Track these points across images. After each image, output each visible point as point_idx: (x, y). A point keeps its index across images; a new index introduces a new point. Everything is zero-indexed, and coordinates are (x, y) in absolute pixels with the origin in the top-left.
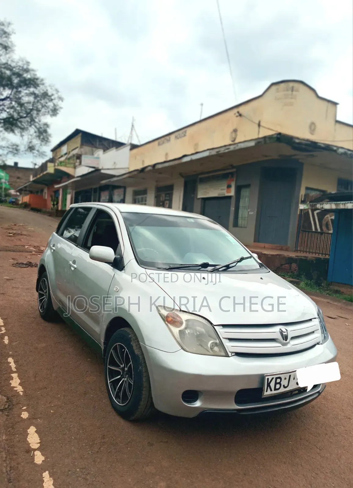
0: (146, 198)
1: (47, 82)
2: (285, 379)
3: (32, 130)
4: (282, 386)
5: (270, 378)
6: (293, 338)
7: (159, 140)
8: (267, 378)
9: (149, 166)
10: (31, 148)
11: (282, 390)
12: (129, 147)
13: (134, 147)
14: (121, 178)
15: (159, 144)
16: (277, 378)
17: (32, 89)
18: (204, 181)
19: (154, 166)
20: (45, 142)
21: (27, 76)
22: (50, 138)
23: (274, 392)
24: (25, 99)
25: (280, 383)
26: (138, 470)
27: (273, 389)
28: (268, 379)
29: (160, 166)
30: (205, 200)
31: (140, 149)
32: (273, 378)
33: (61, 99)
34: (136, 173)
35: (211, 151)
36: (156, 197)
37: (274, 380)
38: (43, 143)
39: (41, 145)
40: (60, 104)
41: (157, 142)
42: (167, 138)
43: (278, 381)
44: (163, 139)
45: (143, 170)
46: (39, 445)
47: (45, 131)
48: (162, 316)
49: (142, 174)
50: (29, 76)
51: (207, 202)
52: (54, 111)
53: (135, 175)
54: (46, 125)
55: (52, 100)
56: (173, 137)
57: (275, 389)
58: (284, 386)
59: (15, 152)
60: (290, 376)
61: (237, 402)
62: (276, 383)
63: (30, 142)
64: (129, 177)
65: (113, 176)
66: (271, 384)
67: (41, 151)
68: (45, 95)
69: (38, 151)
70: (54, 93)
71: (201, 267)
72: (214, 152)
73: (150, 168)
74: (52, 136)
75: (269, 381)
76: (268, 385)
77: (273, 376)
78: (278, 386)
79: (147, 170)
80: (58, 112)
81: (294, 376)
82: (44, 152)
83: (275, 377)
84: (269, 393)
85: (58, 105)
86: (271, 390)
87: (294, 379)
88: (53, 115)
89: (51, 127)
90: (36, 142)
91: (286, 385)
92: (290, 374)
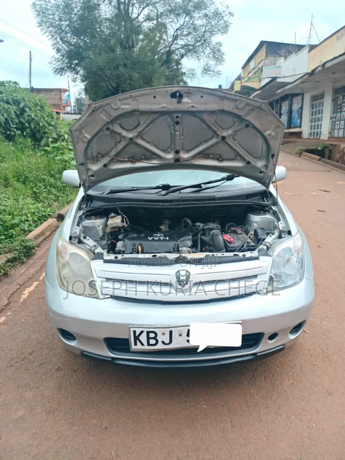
0: (323, 102)
2: (164, 334)
3: (208, 51)
4: (160, 343)
5: (138, 330)
7: (339, 33)
8: (132, 330)
9: (319, 66)
10: (206, 70)
11: (160, 346)
12: (307, 49)
13: (312, 47)
15: (338, 39)
16: (148, 333)
19: (323, 65)
20: (220, 61)
22: (223, 56)
23: (146, 347)
24: (199, 22)
25: (155, 338)
27: (145, 343)
28: (135, 332)
29: (329, 65)
31: (317, 49)
33: (231, 14)
34: (306, 77)
36: (333, 100)
37: (144, 335)
38: (218, 63)
39: (216, 64)
40: (231, 20)
41: (335, 36)
44: (342, 31)
45: (313, 72)
47: (219, 50)
52: (225, 29)
53: (306, 79)
54: (219, 44)
55: (223, 17)
57: (149, 344)
59: (192, 77)
62: (148, 338)
63: (207, 65)
64: (302, 82)
65: (288, 84)
67: (216, 70)
68: (216, 13)
69: (213, 71)
70: (225, 9)
73: (320, 68)
74: (225, 54)
75: (137, 334)
76: (137, 338)
77: (143, 329)
78: (152, 342)
79: (317, 71)
80: (229, 28)
81: (181, 332)
82: (219, 71)
83: (146, 330)
84: (139, 347)
85: (228, 22)
86: (142, 344)
87: (181, 335)
88: (224, 33)
89: (223, 45)
90: (212, 62)
91: (167, 341)
92: (171, 329)
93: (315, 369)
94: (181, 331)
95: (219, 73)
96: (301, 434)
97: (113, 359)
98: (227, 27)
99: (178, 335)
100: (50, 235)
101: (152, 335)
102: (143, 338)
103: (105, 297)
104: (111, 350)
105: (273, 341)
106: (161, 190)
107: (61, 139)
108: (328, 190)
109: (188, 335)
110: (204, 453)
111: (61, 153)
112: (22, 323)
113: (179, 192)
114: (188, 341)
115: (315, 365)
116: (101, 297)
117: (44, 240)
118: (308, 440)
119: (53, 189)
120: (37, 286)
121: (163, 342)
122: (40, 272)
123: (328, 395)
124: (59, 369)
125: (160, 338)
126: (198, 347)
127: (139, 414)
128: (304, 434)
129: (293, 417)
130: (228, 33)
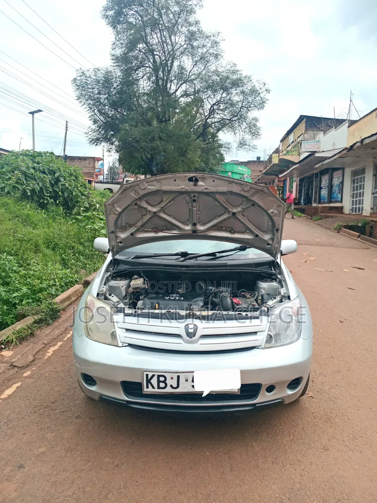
0: (364, 177)
2: (172, 379)
3: (244, 125)
4: (169, 386)
5: (150, 375)
8: (145, 373)
9: (357, 142)
10: (242, 144)
11: (169, 390)
12: (347, 125)
13: (352, 123)
14: (332, 159)
16: (159, 377)
17: (241, 89)
19: (362, 141)
22: (259, 131)
23: (156, 390)
24: (236, 98)
25: (164, 382)
27: (156, 386)
28: (147, 375)
29: (368, 141)
31: (358, 124)
32: (153, 376)
33: (268, 91)
34: (345, 152)
36: (374, 175)
37: (155, 378)
38: (254, 137)
39: (252, 138)
40: (268, 96)
41: (374, 114)
45: (351, 148)
47: (255, 125)
50: (236, 77)
52: (262, 105)
53: (345, 154)
54: (256, 119)
55: (259, 94)
57: (159, 387)
60: (178, 377)
62: (159, 381)
63: (243, 139)
64: (340, 158)
65: (326, 158)
66: (152, 381)
67: (252, 145)
68: (253, 91)
69: (249, 146)
70: (262, 86)
73: (358, 144)
75: (149, 378)
76: (149, 381)
77: (154, 373)
78: (162, 385)
79: (355, 147)
80: (265, 104)
81: (187, 378)
82: (255, 145)
83: (156, 374)
84: (150, 389)
85: (264, 98)
86: (153, 388)
87: (187, 380)
88: (260, 109)
89: (260, 120)
90: (248, 137)
91: (175, 385)
92: (179, 374)
93: (316, 429)
94: (187, 376)
95: (255, 147)
96: (293, 480)
97: (127, 402)
98: (263, 103)
99: (185, 381)
100: (75, 301)
101: (162, 379)
102: (154, 381)
103: (123, 345)
104: (127, 394)
105: (271, 393)
106: (180, 257)
107: (92, 208)
108: (361, 267)
110: (203, 489)
111: (92, 222)
112: (46, 377)
113: (195, 259)
114: (193, 386)
115: (316, 425)
116: (120, 345)
117: (70, 304)
118: (299, 485)
119: (81, 257)
120: (61, 346)
121: (171, 386)
122: (64, 333)
123: (324, 451)
124: (78, 417)
125: (169, 382)
126: (202, 393)
127: (148, 456)
128: (295, 480)
129: (288, 466)
130: (264, 109)
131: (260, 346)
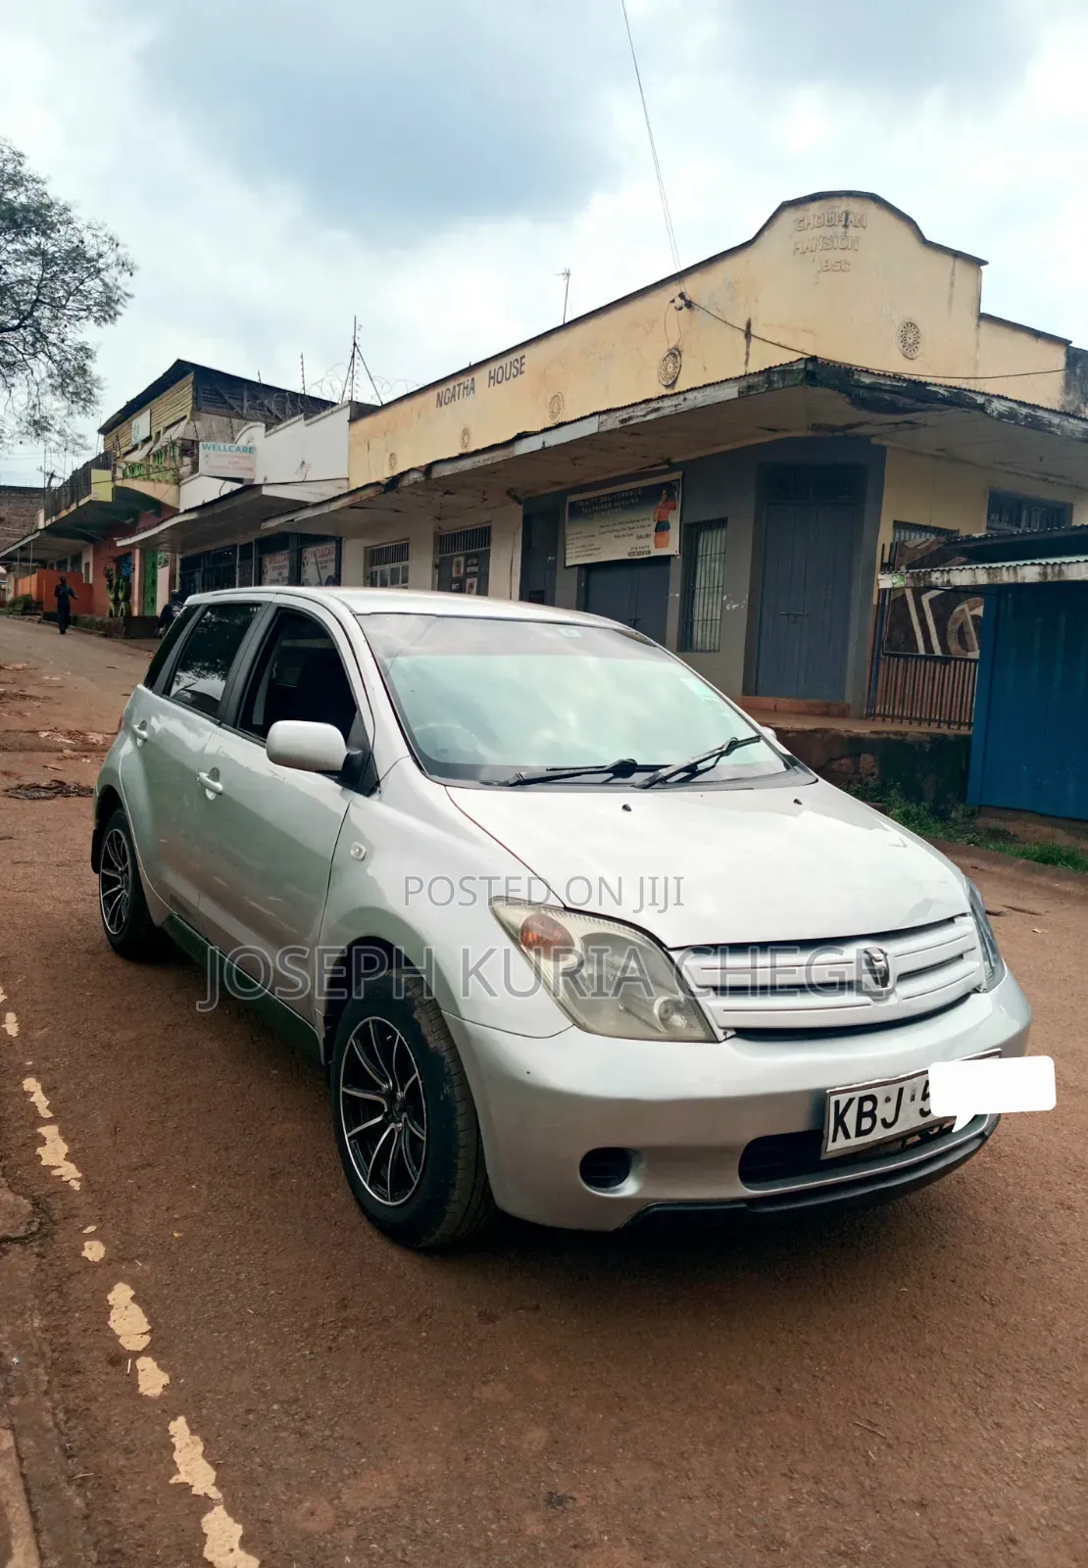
0: (406, 569)
1: (81, 215)
2: (888, 1100)
3: (41, 367)
4: (879, 1123)
5: (844, 1099)
6: (905, 977)
7: (442, 389)
8: (833, 1099)
9: (413, 470)
10: (39, 426)
11: (879, 1133)
12: (346, 414)
13: (360, 411)
14: (326, 510)
15: (441, 402)
16: (862, 1100)
17: (33, 240)
18: (583, 511)
19: (429, 468)
20: (82, 403)
21: (19, 197)
23: (855, 1141)
24: (14, 272)
25: (872, 1114)
26: (459, 1397)
27: (852, 1131)
28: (837, 1103)
29: (447, 470)
30: (589, 569)
31: (380, 417)
32: (851, 1101)
33: (124, 265)
34: (370, 492)
35: (603, 417)
36: (436, 566)
37: (854, 1108)
38: (76, 408)
39: (71, 413)
40: (124, 279)
41: (432, 395)
42: (465, 380)
43: (868, 1106)
44: (451, 385)
45: (394, 482)
46: (147, 1338)
47: (82, 371)
48: (508, 926)
49: (391, 495)
50: (23, 199)
51: (595, 576)
52: (107, 308)
53: (370, 499)
54: (84, 350)
55: (99, 271)
56: (482, 376)
57: (860, 1133)
58: (884, 1121)
60: (901, 1090)
61: (747, 1176)
62: (861, 1115)
63: (36, 406)
64: (351, 507)
65: (302, 505)
66: (845, 1119)
67: (70, 432)
68: (76, 256)
69: (61, 433)
70: (104, 248)
71: (611, 775)
72: (612, 423)
73: (415, 476)
74: (103, 385)
75: (841, 1110)
76: (838, 1121)
77: (852, 1095)
78: (866, 1123)
79: (406, 482)
80: (119, 308)
81: (914, 1090)
82: (80, 436)
83: (858, 1095)
84: (840, 1144)
85: (118, 288)
86: (847, 1136)
87: (913, 1098)
88: (105, 320)
89: (99, 356)
90: (54, 405)
91: (890, 1117)
92: (902, 1085)
94: (915, 1087)
95: (80, 441)
98: (113, 304)
99: (909, 1100)
102: (851, 1117)
103: (727, 1036)
109: (925, 1096)
114: (922, 1111)
116: (720, 1035)
125: (879, 1111)
130: (117, 323)
131: (979, 986)
